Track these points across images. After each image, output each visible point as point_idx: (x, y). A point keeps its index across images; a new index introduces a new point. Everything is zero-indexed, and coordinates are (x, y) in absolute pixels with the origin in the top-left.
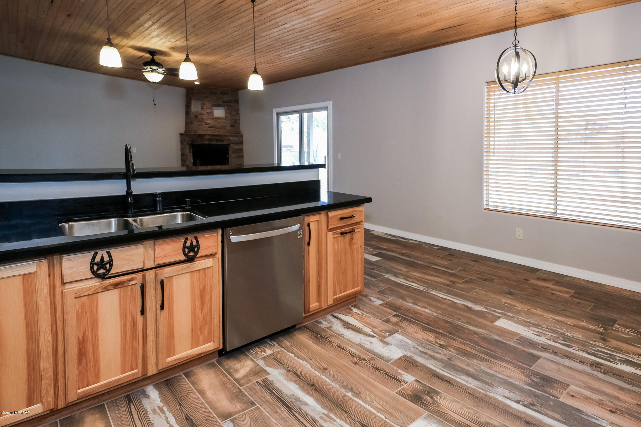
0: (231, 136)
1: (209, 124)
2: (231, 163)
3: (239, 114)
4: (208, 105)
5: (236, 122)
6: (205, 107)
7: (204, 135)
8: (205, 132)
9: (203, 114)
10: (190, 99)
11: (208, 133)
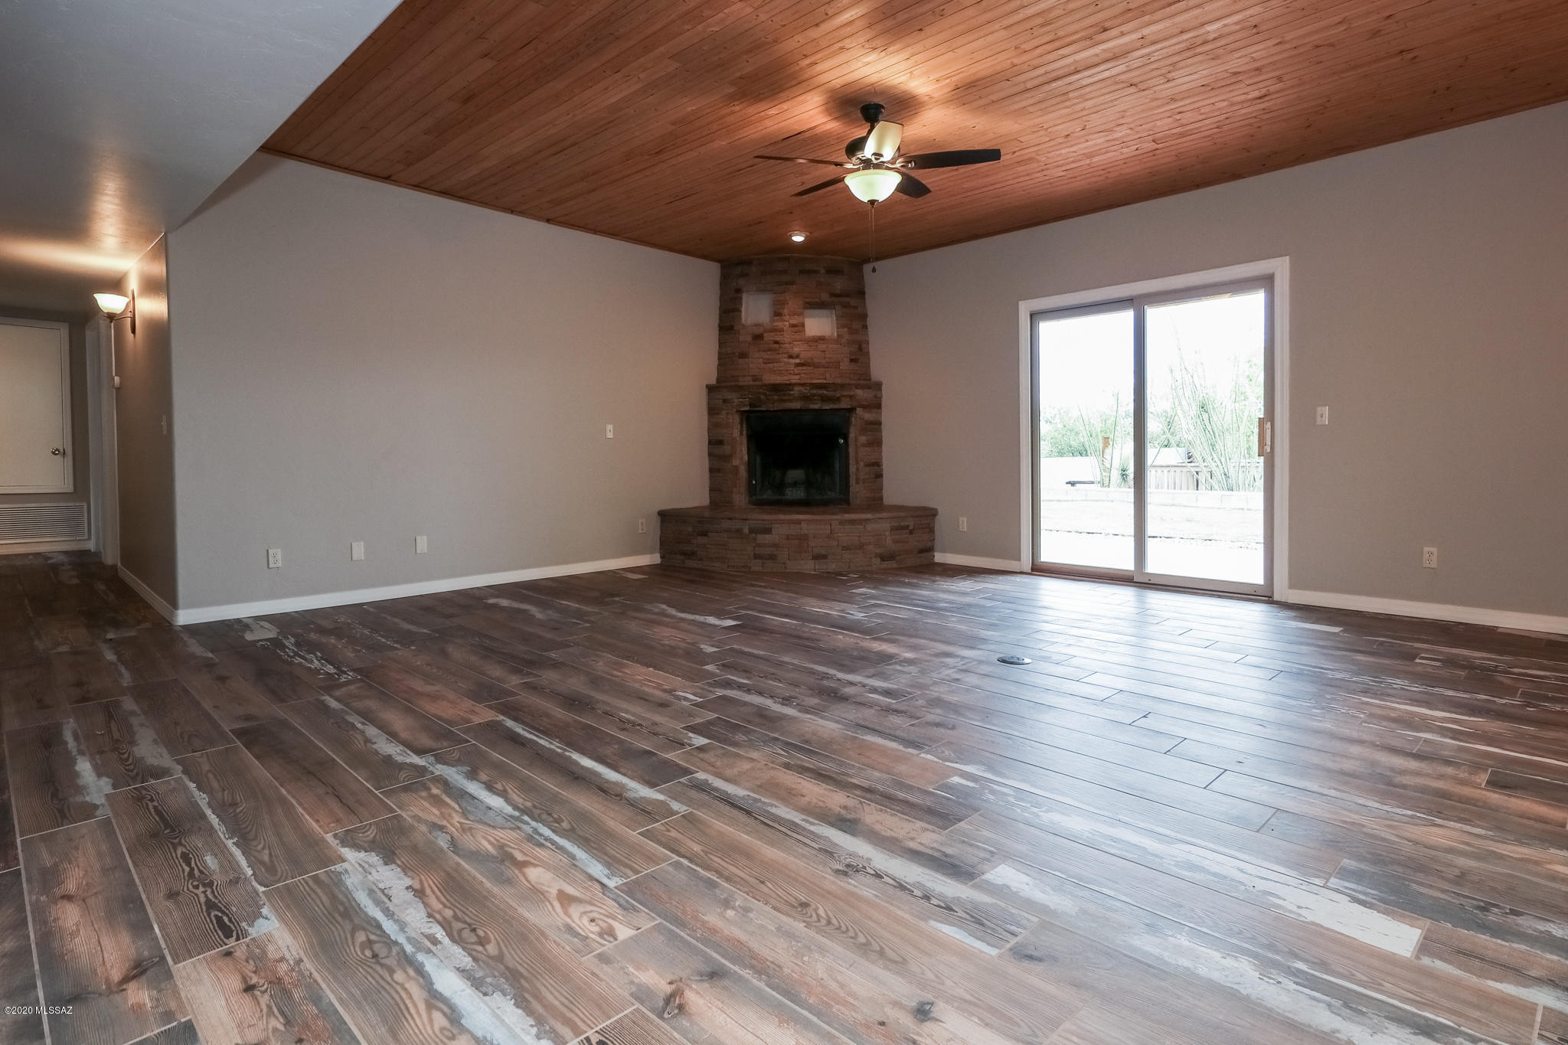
0: (857, 387)
2: (857, 459)
3: (865, 327)
4: (793, 303)
5: (860, 349)
6: (786, 311)
7: (789, 386)
8: (785, 378)
9: (782, 330)
10: (739, 291)
11: (795, 379)
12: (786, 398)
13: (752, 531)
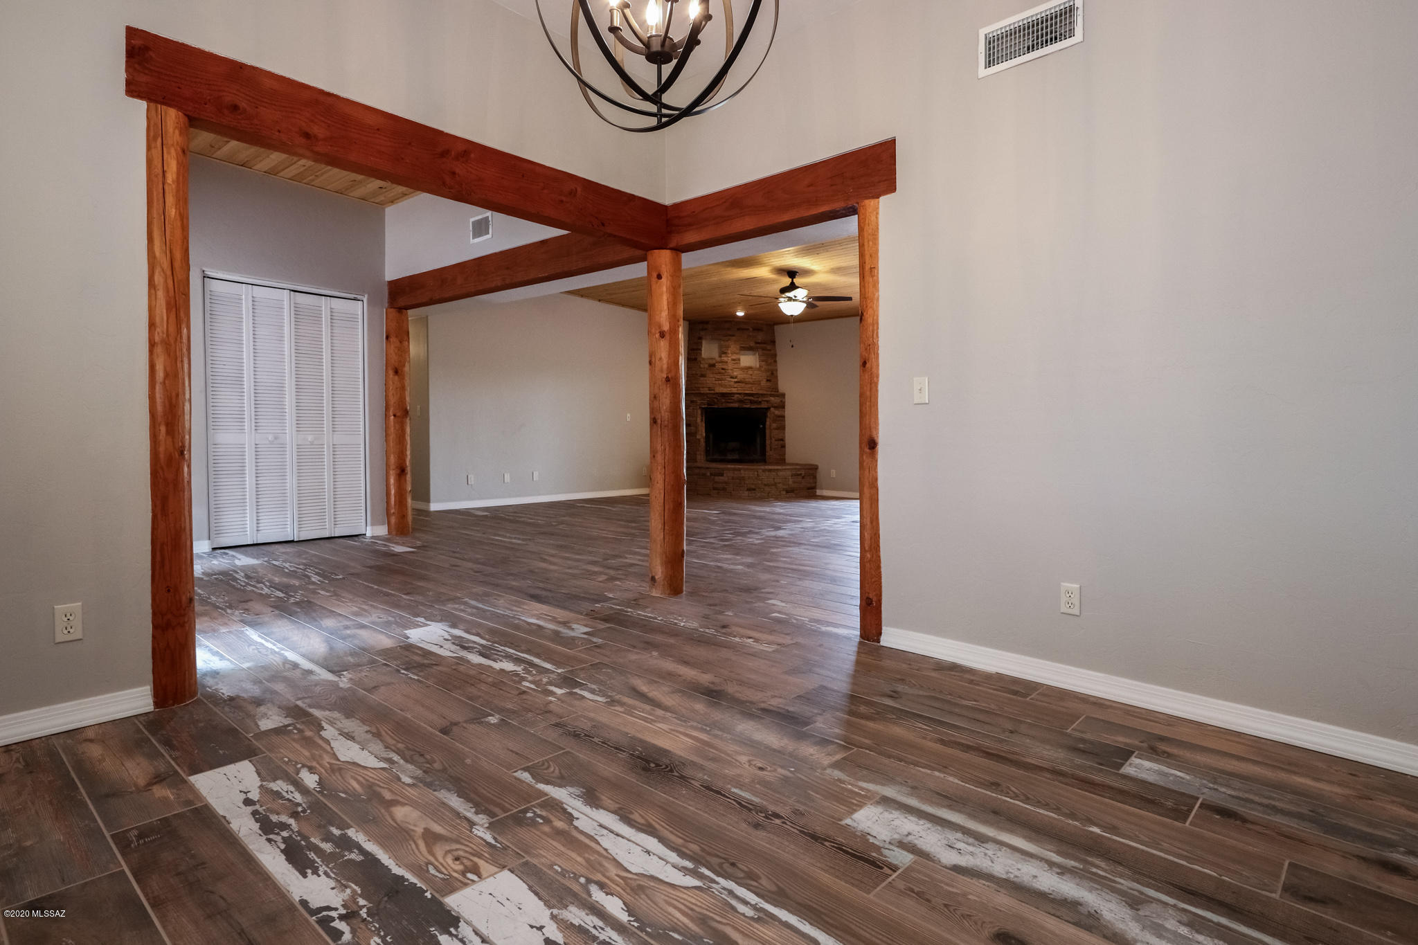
0: (771, 395)
1: (736, 378)
2: (770, 436)
3: (775, 361)
4: (733, 347)
5: (772, 374)
6: (729, 352)
7: (732, 394)
8: (729, 389)
9: (727, 362)
10: (700, 338)
11: (734, 390)
12: (729, 401)
13: (711, 474)
